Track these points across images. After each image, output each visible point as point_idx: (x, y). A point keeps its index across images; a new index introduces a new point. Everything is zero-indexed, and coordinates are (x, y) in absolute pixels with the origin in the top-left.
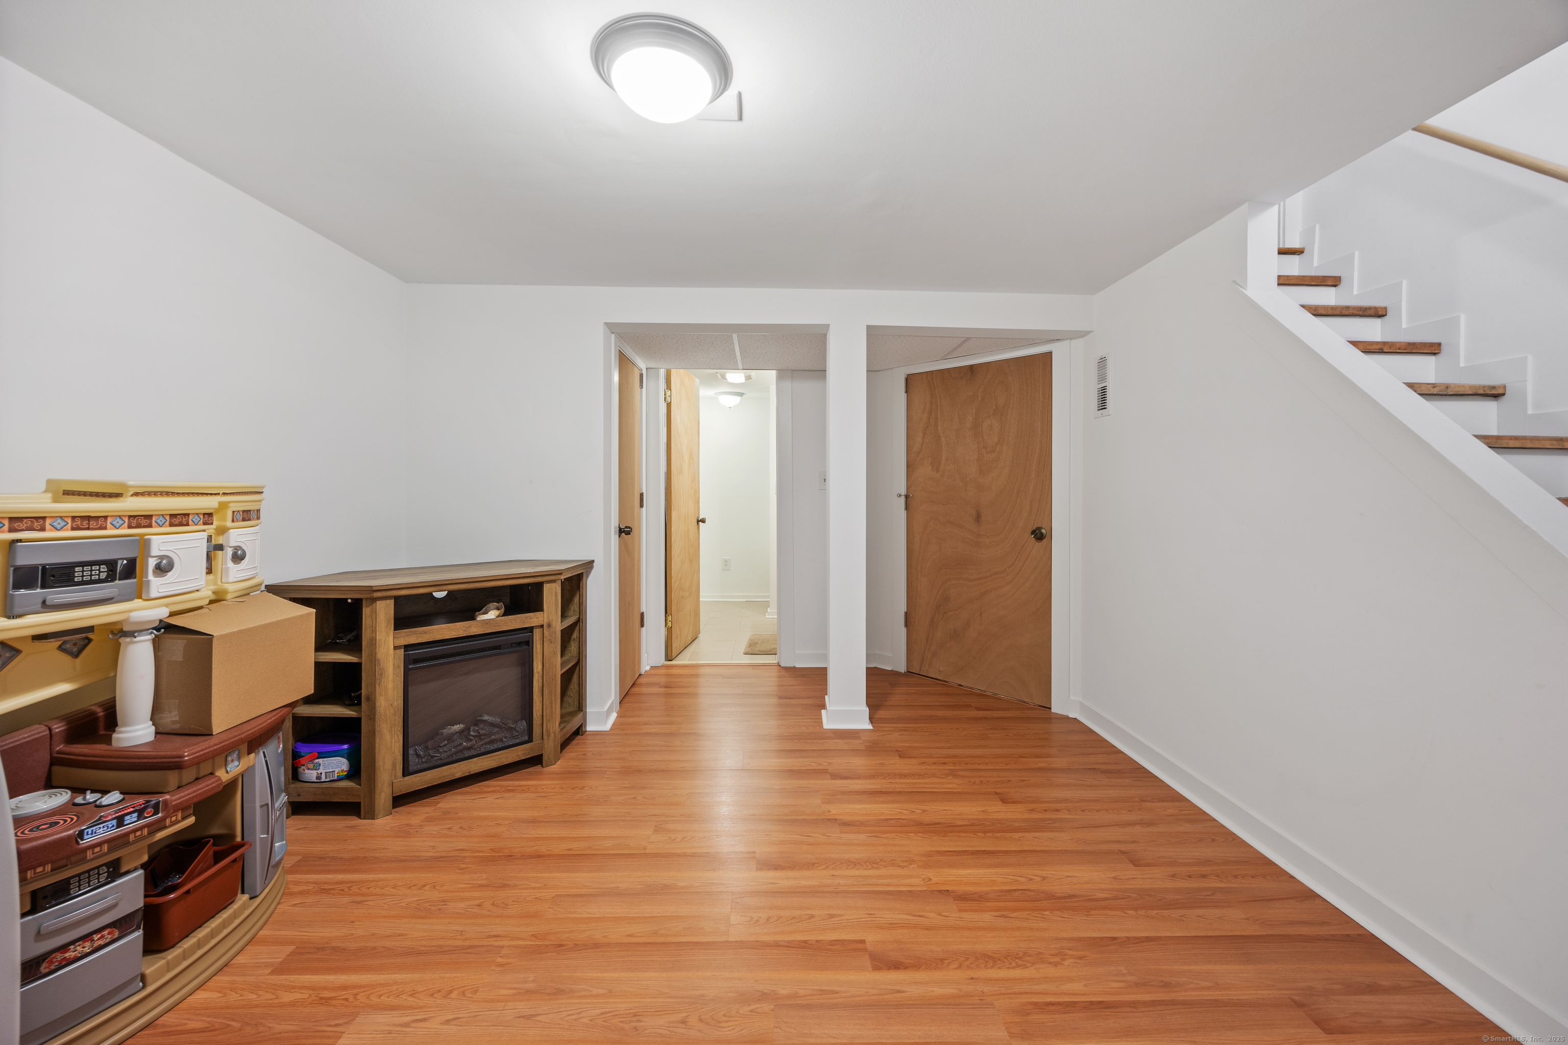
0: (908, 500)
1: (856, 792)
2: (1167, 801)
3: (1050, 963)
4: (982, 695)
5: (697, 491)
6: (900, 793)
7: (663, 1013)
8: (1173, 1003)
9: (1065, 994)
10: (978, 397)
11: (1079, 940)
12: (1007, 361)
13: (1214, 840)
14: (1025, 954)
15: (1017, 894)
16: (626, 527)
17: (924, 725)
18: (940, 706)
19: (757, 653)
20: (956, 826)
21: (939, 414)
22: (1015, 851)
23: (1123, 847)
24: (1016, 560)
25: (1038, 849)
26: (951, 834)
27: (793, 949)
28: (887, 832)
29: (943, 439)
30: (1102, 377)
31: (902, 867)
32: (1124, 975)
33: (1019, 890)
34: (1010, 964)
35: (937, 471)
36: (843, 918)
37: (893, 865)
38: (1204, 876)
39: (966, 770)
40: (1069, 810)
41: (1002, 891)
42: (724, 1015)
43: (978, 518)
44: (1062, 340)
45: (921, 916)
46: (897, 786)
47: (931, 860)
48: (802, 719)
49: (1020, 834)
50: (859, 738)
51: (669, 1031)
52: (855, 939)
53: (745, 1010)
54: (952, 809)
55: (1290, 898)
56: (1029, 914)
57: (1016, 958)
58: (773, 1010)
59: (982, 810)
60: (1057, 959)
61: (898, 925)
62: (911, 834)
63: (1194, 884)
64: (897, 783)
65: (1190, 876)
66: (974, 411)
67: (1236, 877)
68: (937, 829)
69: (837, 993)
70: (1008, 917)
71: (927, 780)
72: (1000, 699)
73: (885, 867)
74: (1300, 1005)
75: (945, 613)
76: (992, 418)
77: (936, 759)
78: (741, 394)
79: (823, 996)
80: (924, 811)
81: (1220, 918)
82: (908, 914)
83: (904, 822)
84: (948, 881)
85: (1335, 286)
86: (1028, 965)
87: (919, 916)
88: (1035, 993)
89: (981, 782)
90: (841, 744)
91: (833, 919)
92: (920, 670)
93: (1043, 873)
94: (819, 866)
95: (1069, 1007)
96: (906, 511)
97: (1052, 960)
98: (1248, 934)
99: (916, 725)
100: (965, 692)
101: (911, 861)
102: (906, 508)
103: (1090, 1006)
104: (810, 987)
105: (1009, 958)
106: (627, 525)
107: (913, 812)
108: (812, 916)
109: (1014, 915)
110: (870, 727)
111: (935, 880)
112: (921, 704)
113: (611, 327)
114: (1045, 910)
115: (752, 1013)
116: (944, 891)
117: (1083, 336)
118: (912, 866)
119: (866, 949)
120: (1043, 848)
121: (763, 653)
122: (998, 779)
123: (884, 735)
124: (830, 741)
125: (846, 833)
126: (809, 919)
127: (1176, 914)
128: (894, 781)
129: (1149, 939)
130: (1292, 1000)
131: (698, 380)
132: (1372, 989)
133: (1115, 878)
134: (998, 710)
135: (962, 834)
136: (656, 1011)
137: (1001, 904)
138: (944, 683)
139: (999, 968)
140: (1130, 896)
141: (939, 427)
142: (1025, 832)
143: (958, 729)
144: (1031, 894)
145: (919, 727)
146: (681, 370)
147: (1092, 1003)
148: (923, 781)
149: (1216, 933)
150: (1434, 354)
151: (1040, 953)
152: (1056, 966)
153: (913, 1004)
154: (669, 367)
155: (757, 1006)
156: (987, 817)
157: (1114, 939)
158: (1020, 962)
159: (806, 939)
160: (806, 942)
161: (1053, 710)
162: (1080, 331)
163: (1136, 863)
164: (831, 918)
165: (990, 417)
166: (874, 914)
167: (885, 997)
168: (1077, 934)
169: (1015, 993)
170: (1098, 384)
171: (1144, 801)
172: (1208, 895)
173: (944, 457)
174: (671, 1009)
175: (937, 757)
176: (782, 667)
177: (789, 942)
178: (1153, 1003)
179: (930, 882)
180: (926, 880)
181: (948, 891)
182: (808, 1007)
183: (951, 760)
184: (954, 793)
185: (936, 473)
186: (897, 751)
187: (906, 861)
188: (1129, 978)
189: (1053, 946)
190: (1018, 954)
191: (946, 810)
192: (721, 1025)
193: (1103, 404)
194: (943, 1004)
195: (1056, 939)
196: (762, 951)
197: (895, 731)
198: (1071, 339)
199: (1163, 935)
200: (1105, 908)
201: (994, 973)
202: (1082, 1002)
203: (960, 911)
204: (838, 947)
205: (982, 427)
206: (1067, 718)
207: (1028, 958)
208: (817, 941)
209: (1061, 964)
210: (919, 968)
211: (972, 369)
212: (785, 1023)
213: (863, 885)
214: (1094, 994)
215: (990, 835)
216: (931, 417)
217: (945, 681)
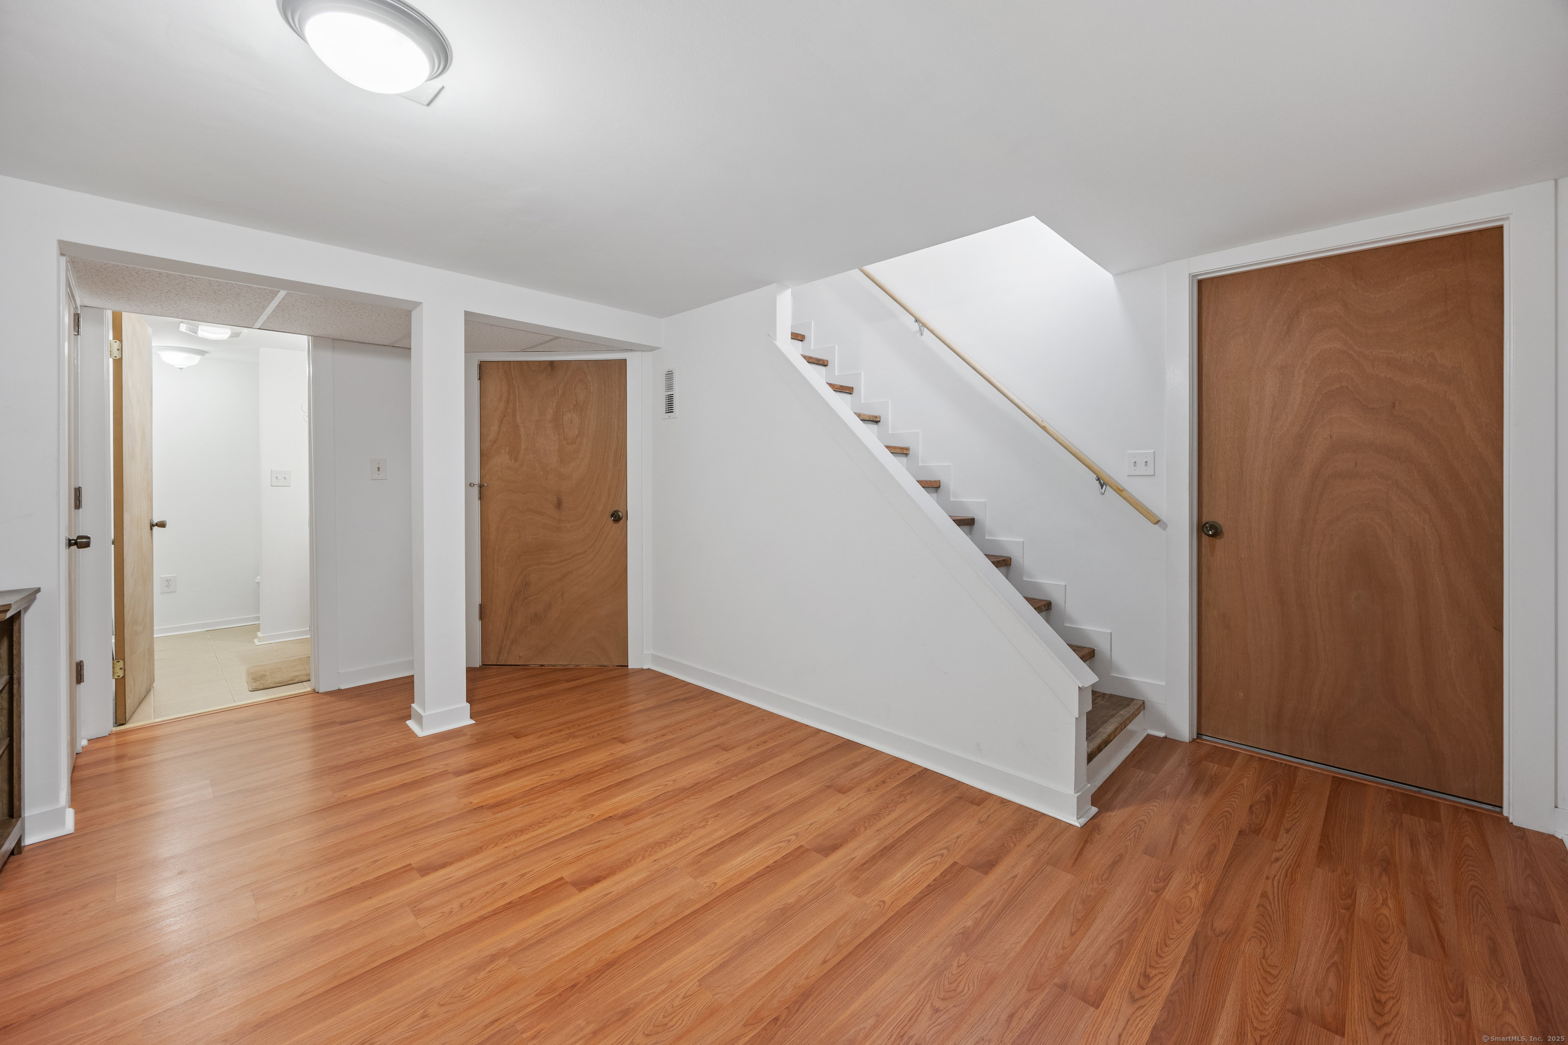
0: (482, 489)
1: (489, 778)
2: (729, 706)
3: (700, 827)
4: (565, 669)
5: (150, 484)
6: (532, 765)
7: (395, 1024)
8: (774, 815)
9: (716, 839)
10: (558, 391)
11: (712, 806)
12: (586, 361)
13: (763, 720)
14: (683, 830)
15: (660, 798)
16: (79, 537)
17: (525, 706)
18: (531, 687)
19: (272, 685)
20: (594, 772)
21: (517, 404)
22: (647, 772)
23: (715, 743)
24: (596, 541)
25: (662, 764)
26: (593, 779)
27: (502, 913)
28: (538, 798)
29: (522, 429)
30: (669, 387)
31: (566, 816)
32: (744, 813)
33: (661, 795)
34: (676, 840)
35: (516, 460)
36: (534, 872)
37: (557, 818)
38: (765, 742)
39: (581, 730)
40: (672, 732)
41: (650, 800)
42: (464, 989)
43: (559, 505)
44: (635, 351)
45: (599, 841)
46: (527, 761)
47: (585, 802)
48: (386, 736)
49: (645, 759)
50: (465, 734)
51: (413, 1031)
52: (553, 880)
53: (482, 974)
54: (584, 761)
55: (809, 737)
56: (674, 806)
57: (678, 835)
58: (509, 960)
59: (609, 753)
60: (703, 823)
61: (584, 855)
62: (560, 791)
63: (762, 748)
64: (526, 759)
65: (758, 745)
66: (554, 405)
67: (781, 736)
68: (580, 779)
69: (559, 920)
70: (662, 814)
71: (552, 748)
72: (583, 669)
73: (550, 822)
74: (829, 787)
75: (526, 598)
76: (572, 412)
77: (551, 730)
78: (202, 353)
79: (549, 928)
80: (562, 771)
81: (781, 761)
82: (588, 845)
83: (548, 785)
84: (607, 811)
85: (802, 341)
86: (687, 835)
87: (597, 842)
88: (699, 848)
89: (598, 734)
90: (448, 745)
91: (526, 877)
92: (498, 660)
93: (672, 778)
94: (487, 847)
95: (721, 845)
96: (480, 501)
97: (701, 826)
98: (797, 763)
99: (517, 708)
100: (549, 671)
101: (570, 810)
102: (480, 498)
103: (732, 839)
104: (534, 929)
105: (674, 837)
106: (81, 535)
107: (553, 775)
108: (505, 884)
109: (665, 811)
110: (473, 722)
111: (596, 814)
112: (511, 690)
113: (65, 248)
114: (684, 799)
115: (491, 973)
116: (608, 818)
117: (651, 351)
118: (573, 813)
119: (567, 882)
120: (665, 763)
121: (282, 684)
122: (611, 728)
123: (489, 725)
124: (433, 746)
125: (498, 813)
126: (503, 887)
127: (758, 768)
128: (522, 758)
129: (750, 788)
130: (825, 786)
131: (150, 330)
132: (855, 765)
133: (717, 763)
134: (584, 677)
135: (602, 776)
136: (387, 1027)
137: (653, 809)
138: (525, 667)
139: (670, 846)
140: (730, 770)
141: (517, 417)
142: (648, 757)
143: (558, 701)
144: (671, 793)
145: (521, 709)
146: (133, 314)
147: (733, 837)
148: (548, 749)
149: (782, 770)
150: (850, 393)
151: (692, 825)
152: (704, 827)
153: (622, 896)
154: (118, 308)
155: (492, 966)
156: (615, 757)
157: (731, 797)
158: (682, 836)
159: (509, 901)
160: (510, 903)
161: (629, 667)
162: (652, 346)
163: (726, 749)
164: (523, 877)
165: (570, 411)
166: (560, 857)
167: (599, 903)
168: (712, 803)
169: (686, 855)
170: (666, 392)
171: (716, 710)
172: (771, 752)
173: (523, 447)
174: (403, 1016)
175: (552, 728)
176: (321, 693)
177: (493, 911)
178: (764, 820)
179: (594, 817)
180: (590, 817)
181: (611, 816)
182: (540, 941)
183: (564, 726)
184: (579, 749)
185: (515, 462)
186: (510, 734)
187: (566, 811)
188: (747, 814)
189: (698, 817)
190: (678, 832)
191: (580, 764)
192: (465, 996)
193: (670, 408)
194: (643, 885)
195: (698, 812)
196: (471, 929)
197: (499, 718)
198: (642, 351)
199: (756, 783)
200: (719, 782)
201: (668, 850)
202: (727, 839)
203: (626, 825)
204: (542, 892)
205: (562, 420)
206: (642, 670)
207: (685, 832)
208: (520, 898)
209: (707, 825)
210: (615, 873)
211: (552, 365)
212: (526, 961)
213: (539, 842)
214: (732, 831)
215: (624, 768)
216: (509, 407)
217: (526, 665)
